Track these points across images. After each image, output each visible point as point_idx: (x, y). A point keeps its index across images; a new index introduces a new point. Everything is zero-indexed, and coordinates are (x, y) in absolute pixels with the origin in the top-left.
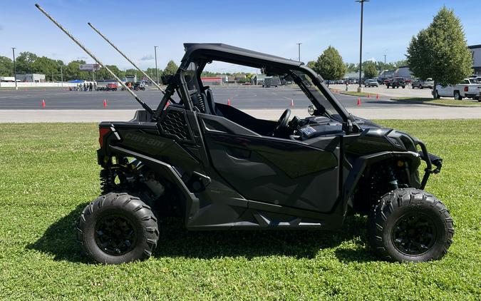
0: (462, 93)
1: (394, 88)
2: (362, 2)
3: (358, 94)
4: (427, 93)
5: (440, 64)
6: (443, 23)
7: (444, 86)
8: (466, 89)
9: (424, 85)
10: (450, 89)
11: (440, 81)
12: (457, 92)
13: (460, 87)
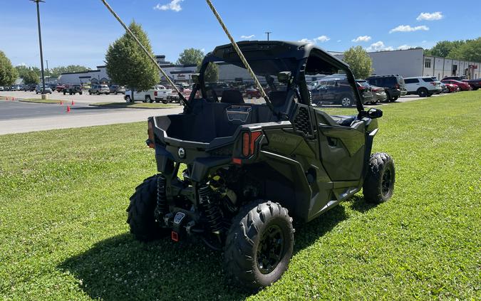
0: (153, 97)
1: (71, 94)
2: (37, 2)
3: (44, 101)
4: (120, 98)
5: (137, 72)
6: (133, 34)
7: (139, 91)
8: (156, 93)
9: (102, 91)
10: (142, 95)
11: (137, 87)
12: (148, 96)
13: (150, 92)
